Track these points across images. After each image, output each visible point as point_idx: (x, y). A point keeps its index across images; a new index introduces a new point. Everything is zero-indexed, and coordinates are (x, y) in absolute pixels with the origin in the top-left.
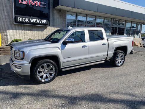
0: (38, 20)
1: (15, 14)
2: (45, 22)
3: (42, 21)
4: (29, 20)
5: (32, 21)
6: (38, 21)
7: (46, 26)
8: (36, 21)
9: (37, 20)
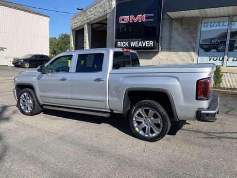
0: (140, 42)
1: (116, 38)
2: (150, 44)
3: (147, 44)
4: (129, 44)
5: (133, 44)
6: (140, 45)
7: (154, 50)
8: (138, 45)
9: (138, 43)
